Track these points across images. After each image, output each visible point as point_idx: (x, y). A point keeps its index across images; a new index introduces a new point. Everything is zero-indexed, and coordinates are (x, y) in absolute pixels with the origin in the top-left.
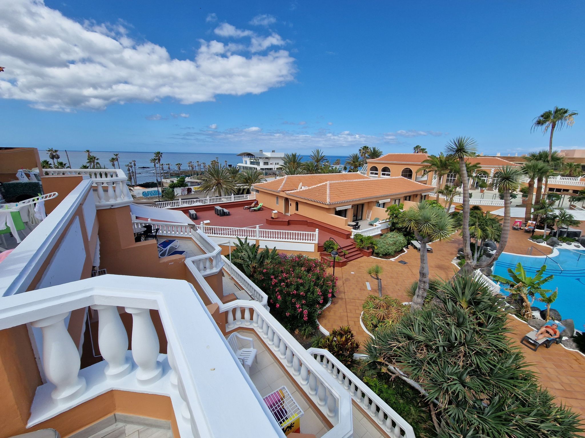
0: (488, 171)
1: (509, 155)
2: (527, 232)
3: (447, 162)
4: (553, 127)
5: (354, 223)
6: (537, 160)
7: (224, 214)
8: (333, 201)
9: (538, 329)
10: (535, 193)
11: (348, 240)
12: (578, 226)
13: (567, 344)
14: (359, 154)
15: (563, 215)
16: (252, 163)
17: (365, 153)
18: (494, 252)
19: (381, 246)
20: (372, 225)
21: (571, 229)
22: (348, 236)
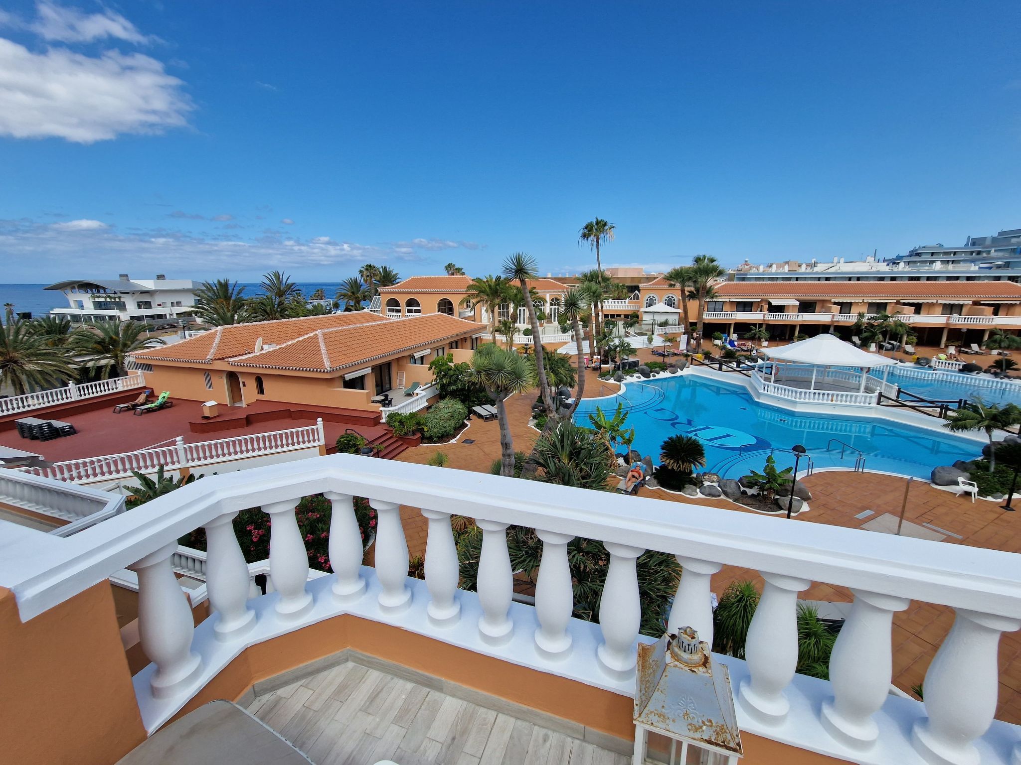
0: (544, 297)
1: (560, 276)
2: (595, 369)
3: (498, 287)
4: (598, 242)
5: (381, 398)
6: (590, 281)
7: (56, 433)
8: (337, 365)
9: (625, 477)
10: (594, 322)
11: (378, 427)
12: (636, 355)
13: (650, 484)
14: (360, 279)
15: (622, 344)
16: (99, 306)
17: (371, 277)
18: (570, 401)
19: (434, 424)
20: (409, 395)
21: (631, 359)
22: (375, 420)
